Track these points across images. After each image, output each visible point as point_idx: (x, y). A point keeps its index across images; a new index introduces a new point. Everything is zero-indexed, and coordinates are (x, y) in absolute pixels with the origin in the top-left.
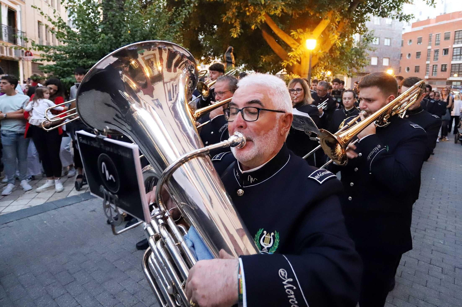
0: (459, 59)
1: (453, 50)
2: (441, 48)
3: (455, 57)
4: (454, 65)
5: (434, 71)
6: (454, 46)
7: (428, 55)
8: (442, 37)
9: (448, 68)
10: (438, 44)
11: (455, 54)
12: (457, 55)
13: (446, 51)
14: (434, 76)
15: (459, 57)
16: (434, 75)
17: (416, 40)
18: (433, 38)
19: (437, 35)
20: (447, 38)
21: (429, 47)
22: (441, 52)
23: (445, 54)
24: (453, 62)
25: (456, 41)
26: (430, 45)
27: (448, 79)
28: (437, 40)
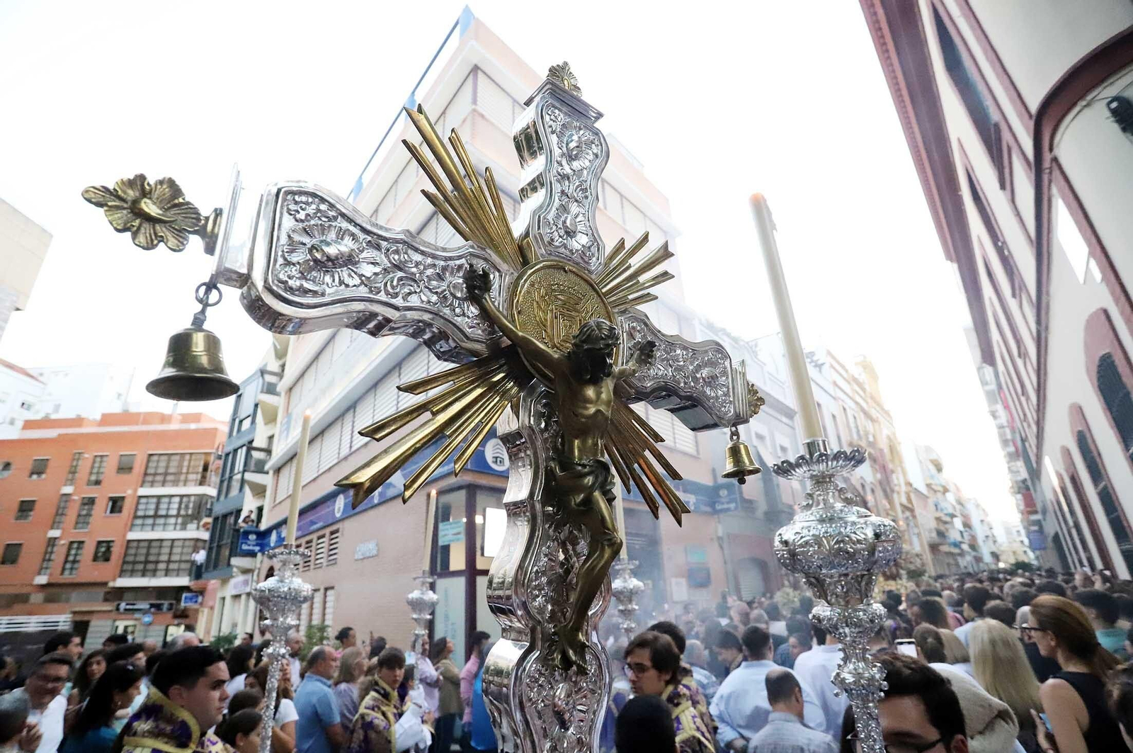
0: (150, 528)
1: (138, 503)
2: (102, 496)
3: (139, 522)
4: (135, 544)
5: (71, 562)
6: (142, 491)
7: (60, 513)
8: (110, 466)
9: (117, 551)
10: (98, 483)
11: (140, 513)
12: (145, 517)
13: (116, 505)
14: (67, 577)
15: (150, 521)
16: (67, 572)
17: (29, 466)
18: (84, 467)
19: (98, 459)
20: (124, 468)
21: (68, 489)
22: (102, 506)
23: (112, 512)
24: (132, 536)
25: (149, 478)
26: (71, 481)
27: (111, 584)
28: (95, 470)
